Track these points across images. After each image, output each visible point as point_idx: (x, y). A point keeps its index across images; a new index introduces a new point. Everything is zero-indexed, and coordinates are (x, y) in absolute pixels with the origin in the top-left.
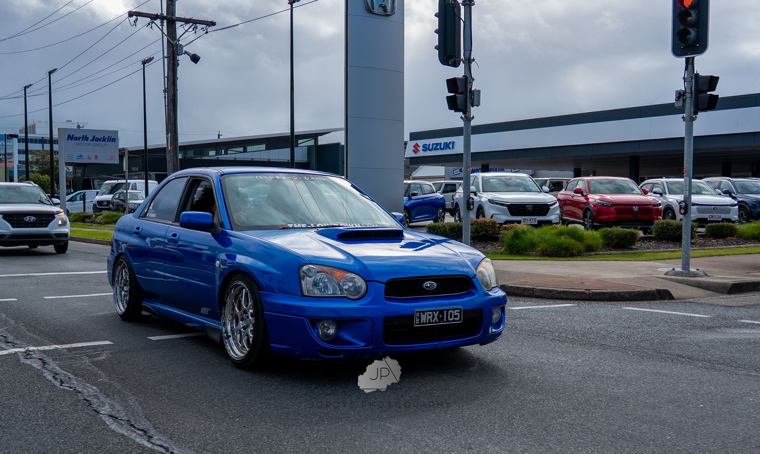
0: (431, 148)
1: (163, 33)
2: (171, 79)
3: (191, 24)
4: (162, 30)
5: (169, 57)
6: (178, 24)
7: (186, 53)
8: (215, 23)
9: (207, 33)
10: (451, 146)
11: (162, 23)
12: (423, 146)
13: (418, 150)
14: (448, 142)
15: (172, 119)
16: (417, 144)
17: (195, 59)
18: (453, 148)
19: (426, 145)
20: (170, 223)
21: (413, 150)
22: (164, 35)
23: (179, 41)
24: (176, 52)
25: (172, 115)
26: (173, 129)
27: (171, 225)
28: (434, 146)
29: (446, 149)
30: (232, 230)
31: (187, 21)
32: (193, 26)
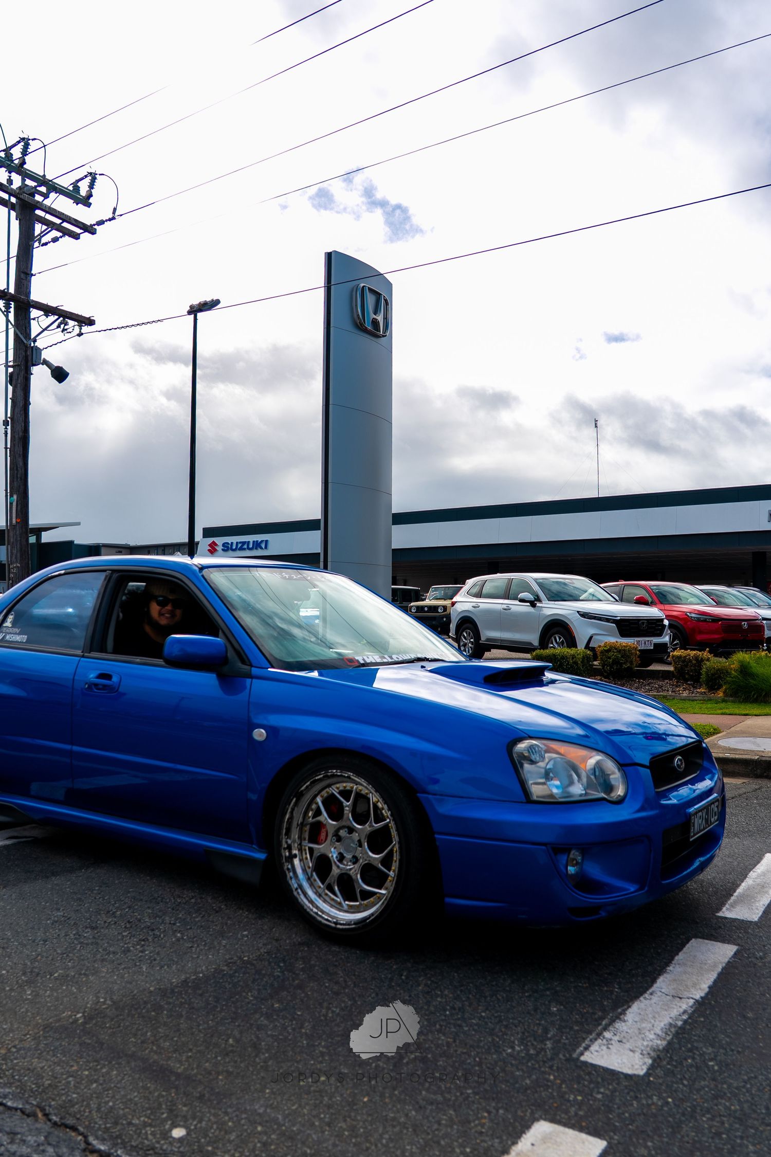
0: (234, 547)
1: (8, 321)
2: (21, 404)
3: (56, 317)
4: (7, 316)
5: (18, 365)
6: (34, 313)
7: (46, 363)
8: (94, 321)
9: (80, 334)
10: (263, 546)
11: (7, 307)
12: (223, 545)
13: (215, 550)
14: (260, 540)
15: (21, 471)
16: (214, 542)
17: (60, 375)
18: (266, 547)
19: (228, 543)
20: (79, 652)
21: (209, 550)
22: (10, 326)
23: (35, 341)
24: (30, 358)
25: (21, 464)
26: (22, 487)
27: (83, 656)
28: (240, 545)
29: (256, 549)
30: (273, 667)
31: (48, 310)
32: (59, 321)
